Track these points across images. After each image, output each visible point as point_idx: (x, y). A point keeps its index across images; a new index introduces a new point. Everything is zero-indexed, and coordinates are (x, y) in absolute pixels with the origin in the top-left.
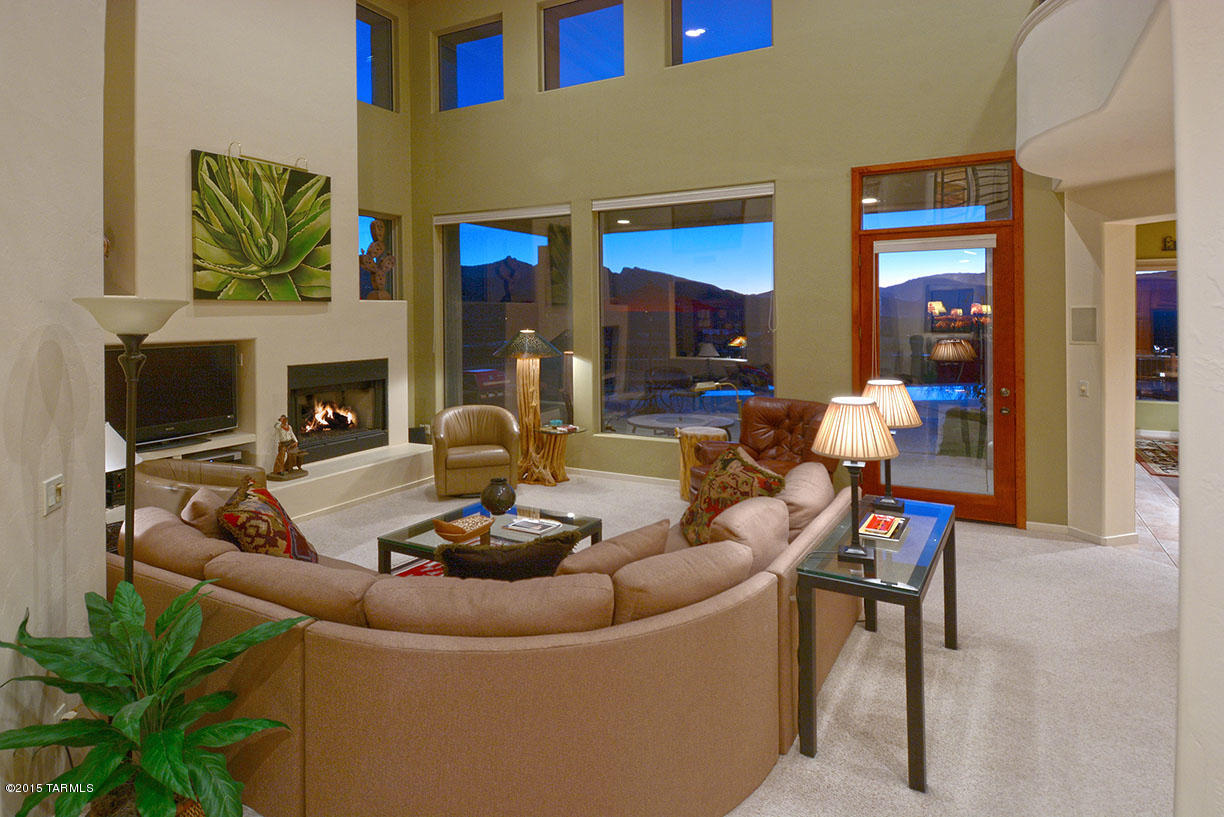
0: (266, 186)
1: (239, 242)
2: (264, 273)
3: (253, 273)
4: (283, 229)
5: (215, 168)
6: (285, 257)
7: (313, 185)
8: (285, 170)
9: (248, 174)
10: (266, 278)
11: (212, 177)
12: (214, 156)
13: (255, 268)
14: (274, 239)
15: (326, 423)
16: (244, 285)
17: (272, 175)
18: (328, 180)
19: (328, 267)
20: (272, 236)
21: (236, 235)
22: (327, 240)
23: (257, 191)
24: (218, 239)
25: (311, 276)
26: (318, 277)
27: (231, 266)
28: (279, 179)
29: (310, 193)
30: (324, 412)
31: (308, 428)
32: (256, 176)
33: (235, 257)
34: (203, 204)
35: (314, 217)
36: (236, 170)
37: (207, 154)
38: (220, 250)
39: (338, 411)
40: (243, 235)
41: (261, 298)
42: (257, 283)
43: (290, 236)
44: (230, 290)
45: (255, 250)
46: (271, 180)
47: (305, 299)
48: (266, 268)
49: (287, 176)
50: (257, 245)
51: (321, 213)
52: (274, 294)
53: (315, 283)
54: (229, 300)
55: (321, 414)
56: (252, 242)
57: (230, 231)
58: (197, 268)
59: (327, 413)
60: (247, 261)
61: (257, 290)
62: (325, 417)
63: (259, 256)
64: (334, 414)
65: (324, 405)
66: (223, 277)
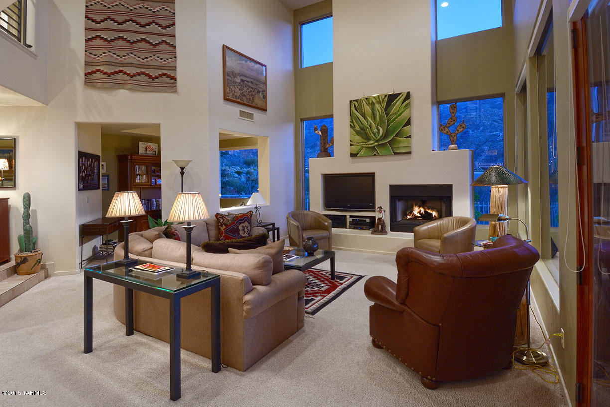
0: (377, 106)
1: (366, 133)
2: (376, 144)
3: (371, 144)
4: (384, 123)
5: (357, 105)
6: (386, 136)
7: (400, 98)
8: (386, 96)
9: (369, 103)
10: (377, 146)
11: (356, 109)
12: (356, 100)
13: (372, 142)
14: (381, 128)
15: (419, 215)
16: (368, 150)
17: (380, 101)
18: (408, 93)
19: (409, 137)
20: (380, 127)
21: (364, 130)
22: (408, 122)
23: (373, 110)
24: (358, 133)
25: (399, 142)
26: (403, 143)
27: (363, 143)
28: (383, 101)
29: (398, 103)
30: (419, 210)
31: (408, 217)
32: (373, 103)
33: (364, 139)
34: (353, 120)
35: (401, 113)
36: (365, 103)
37: (354, 100)
38: (359, 137)
39: (427, 210)
40: (367, 129)
41: (375, 155)
42: (373, 149)
43: (388, 125)
44: (362, 153)
45: (372, 134)
46: (379, 102)
47: (396, 154)
48: (377, 142)
49: (386, 98)
50: (373, 132)
51: (404, 111)
52: (380, 153)
53: (401, 145)
54: (361, 157)
55: (416, 211)
56: (371, 132)
57: (362, 129)
58: (351, 145)
59: (420, 211)
60: (368, 139)
61: (373, 152)
62: (419, 212)
63: (374, 137)
64: (424, 211)
65: (419, 207)
66: (360, 148)
